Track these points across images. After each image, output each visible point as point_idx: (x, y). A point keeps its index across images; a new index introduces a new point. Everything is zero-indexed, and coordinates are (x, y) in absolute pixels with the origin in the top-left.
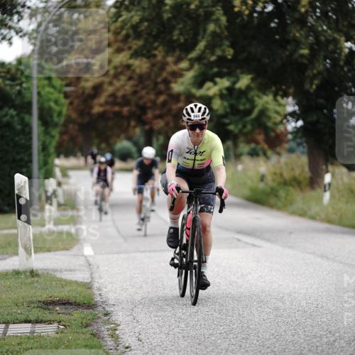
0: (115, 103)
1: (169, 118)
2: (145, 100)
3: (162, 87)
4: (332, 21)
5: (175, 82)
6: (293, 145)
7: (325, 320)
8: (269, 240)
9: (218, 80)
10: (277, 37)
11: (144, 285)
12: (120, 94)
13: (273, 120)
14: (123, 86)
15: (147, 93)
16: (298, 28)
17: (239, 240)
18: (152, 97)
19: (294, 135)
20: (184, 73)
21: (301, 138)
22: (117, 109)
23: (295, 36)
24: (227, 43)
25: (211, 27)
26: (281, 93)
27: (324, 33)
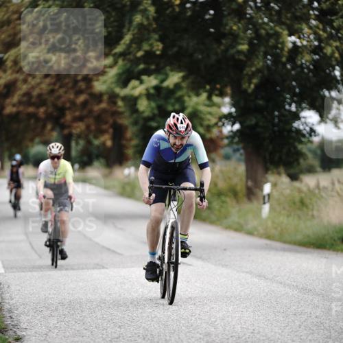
0: (29, 104)
1: (91, 121)
2: (63, 99)
3: (82, 85)
4: (274, 13)
5: (97, 80)
6: (228, 150)
8: (200, 258)
9: (144, 78)
10: (212, 30)
11: (60, 307)
12: (35, 93)
13: (206, 123)
14: (39, 84)
15: (66, 92)
16: (236, 20)
18: (72, 96)
19: (230, 139)
20: (107, 70)
21: (237, 143)
22: (31, 109)
23: (231, 28)
24: (156, 36)
25: (138, 18)
26: (217, 92)
27: (265, 26)
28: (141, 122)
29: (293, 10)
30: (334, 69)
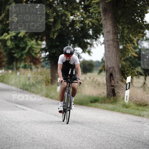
4: (64, 6)
6: (43, 64)
7: (55, 143)
8: (30, 107)
9: (10, 32)
13: (35, 52)
17: (17, 107)
19: (44, 59)
21: (48, 60)
23: (47, 12)
25: (8, 7)
26: (40, 39)
27: (60, 11)
28: (8, 51)
29: (72, 5)
30: (89, 30)
